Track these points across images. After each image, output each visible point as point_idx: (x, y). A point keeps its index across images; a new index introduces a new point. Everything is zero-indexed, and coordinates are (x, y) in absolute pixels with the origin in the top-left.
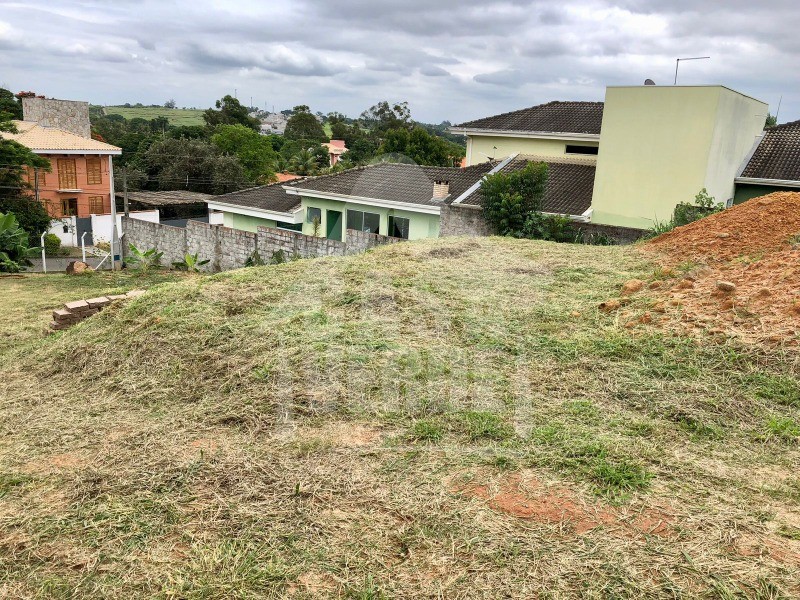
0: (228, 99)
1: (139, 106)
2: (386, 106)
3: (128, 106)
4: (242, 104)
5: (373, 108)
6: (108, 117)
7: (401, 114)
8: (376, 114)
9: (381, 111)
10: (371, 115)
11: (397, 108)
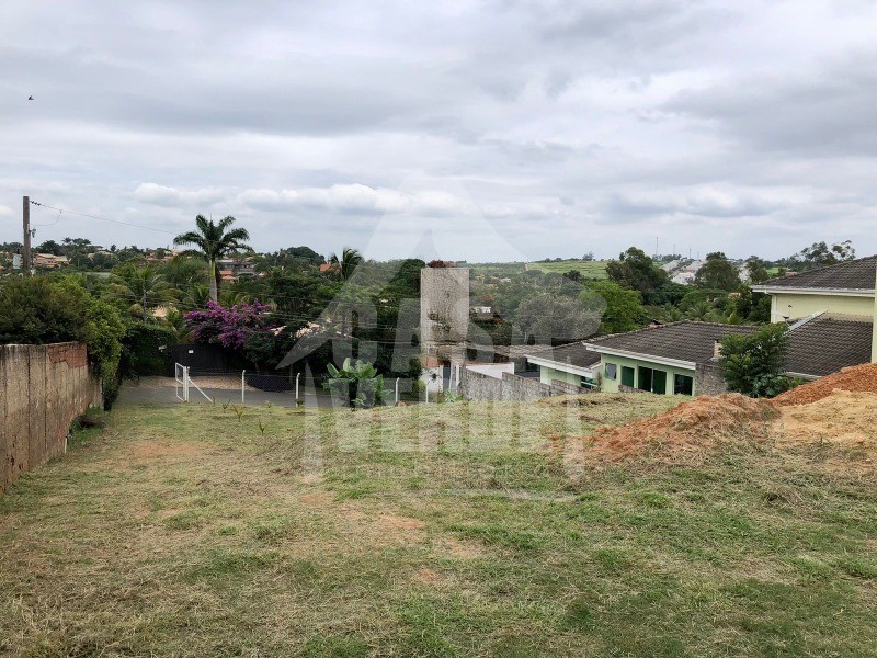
0: (632, 251)
1: (559, 260)
2: (823, 247)
3: (548, 261)
4: (646, 254)
5: (806, 250)
6: (528, 273)
7: (843, 255)
8: (811, 256)
9: (816, 254)
10: (802, 258)
11: (837, 249)
